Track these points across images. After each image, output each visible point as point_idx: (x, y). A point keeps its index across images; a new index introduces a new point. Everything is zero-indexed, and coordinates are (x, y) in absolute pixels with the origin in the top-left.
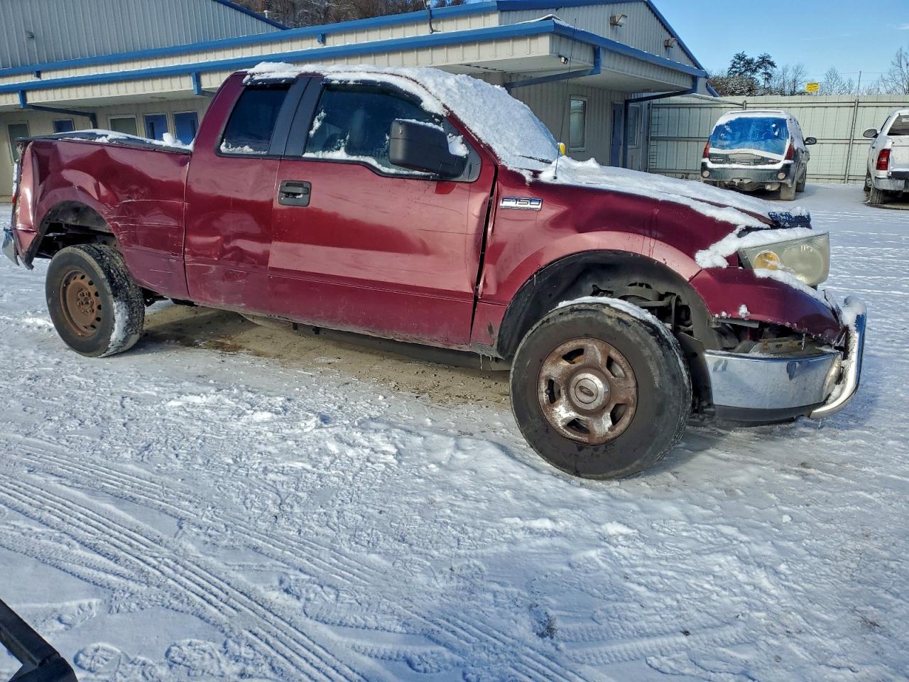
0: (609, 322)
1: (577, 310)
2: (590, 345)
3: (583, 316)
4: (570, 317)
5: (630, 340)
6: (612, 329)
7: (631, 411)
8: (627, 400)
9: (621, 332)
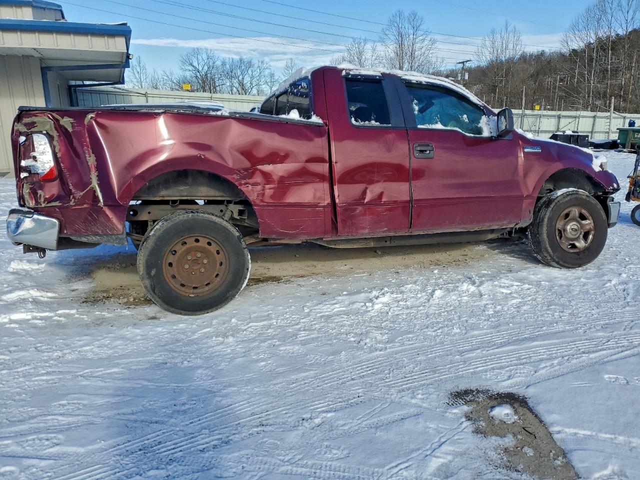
0: (584, 197)
1: (569, 195)
2: (574, 209)
3: (573, 197)
4: (569, 198)
5: (592, 203)
6: (586, 200)
7: (593, 232)
8: (591, 228)
9: (589, 200)
